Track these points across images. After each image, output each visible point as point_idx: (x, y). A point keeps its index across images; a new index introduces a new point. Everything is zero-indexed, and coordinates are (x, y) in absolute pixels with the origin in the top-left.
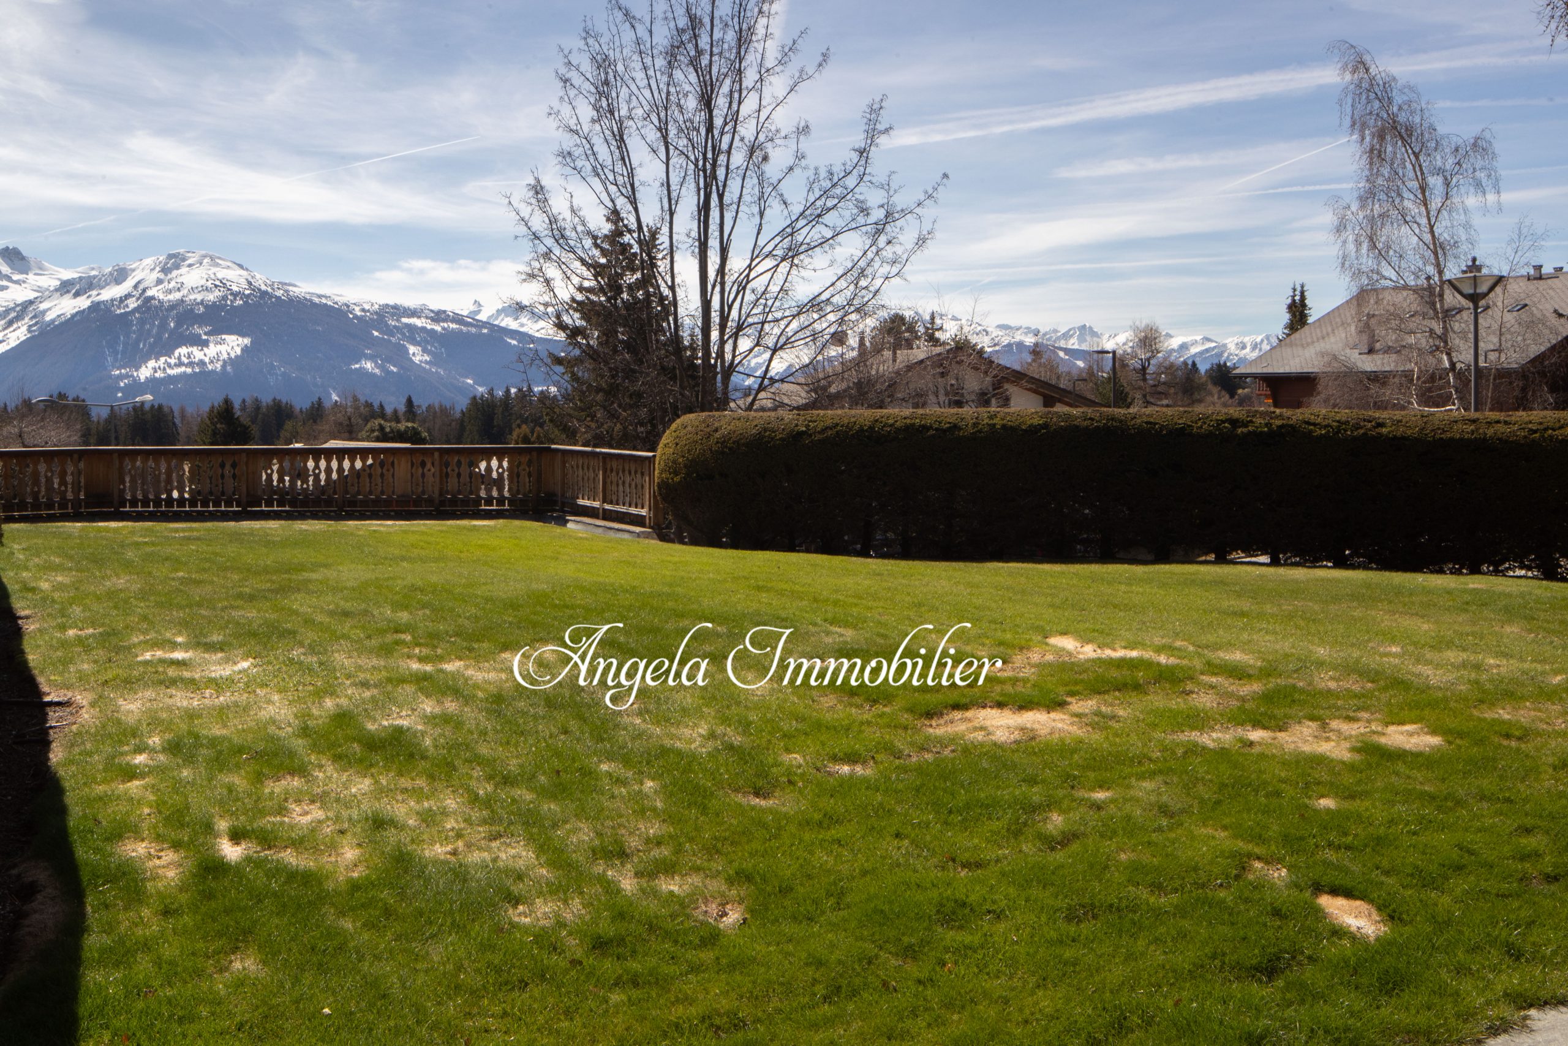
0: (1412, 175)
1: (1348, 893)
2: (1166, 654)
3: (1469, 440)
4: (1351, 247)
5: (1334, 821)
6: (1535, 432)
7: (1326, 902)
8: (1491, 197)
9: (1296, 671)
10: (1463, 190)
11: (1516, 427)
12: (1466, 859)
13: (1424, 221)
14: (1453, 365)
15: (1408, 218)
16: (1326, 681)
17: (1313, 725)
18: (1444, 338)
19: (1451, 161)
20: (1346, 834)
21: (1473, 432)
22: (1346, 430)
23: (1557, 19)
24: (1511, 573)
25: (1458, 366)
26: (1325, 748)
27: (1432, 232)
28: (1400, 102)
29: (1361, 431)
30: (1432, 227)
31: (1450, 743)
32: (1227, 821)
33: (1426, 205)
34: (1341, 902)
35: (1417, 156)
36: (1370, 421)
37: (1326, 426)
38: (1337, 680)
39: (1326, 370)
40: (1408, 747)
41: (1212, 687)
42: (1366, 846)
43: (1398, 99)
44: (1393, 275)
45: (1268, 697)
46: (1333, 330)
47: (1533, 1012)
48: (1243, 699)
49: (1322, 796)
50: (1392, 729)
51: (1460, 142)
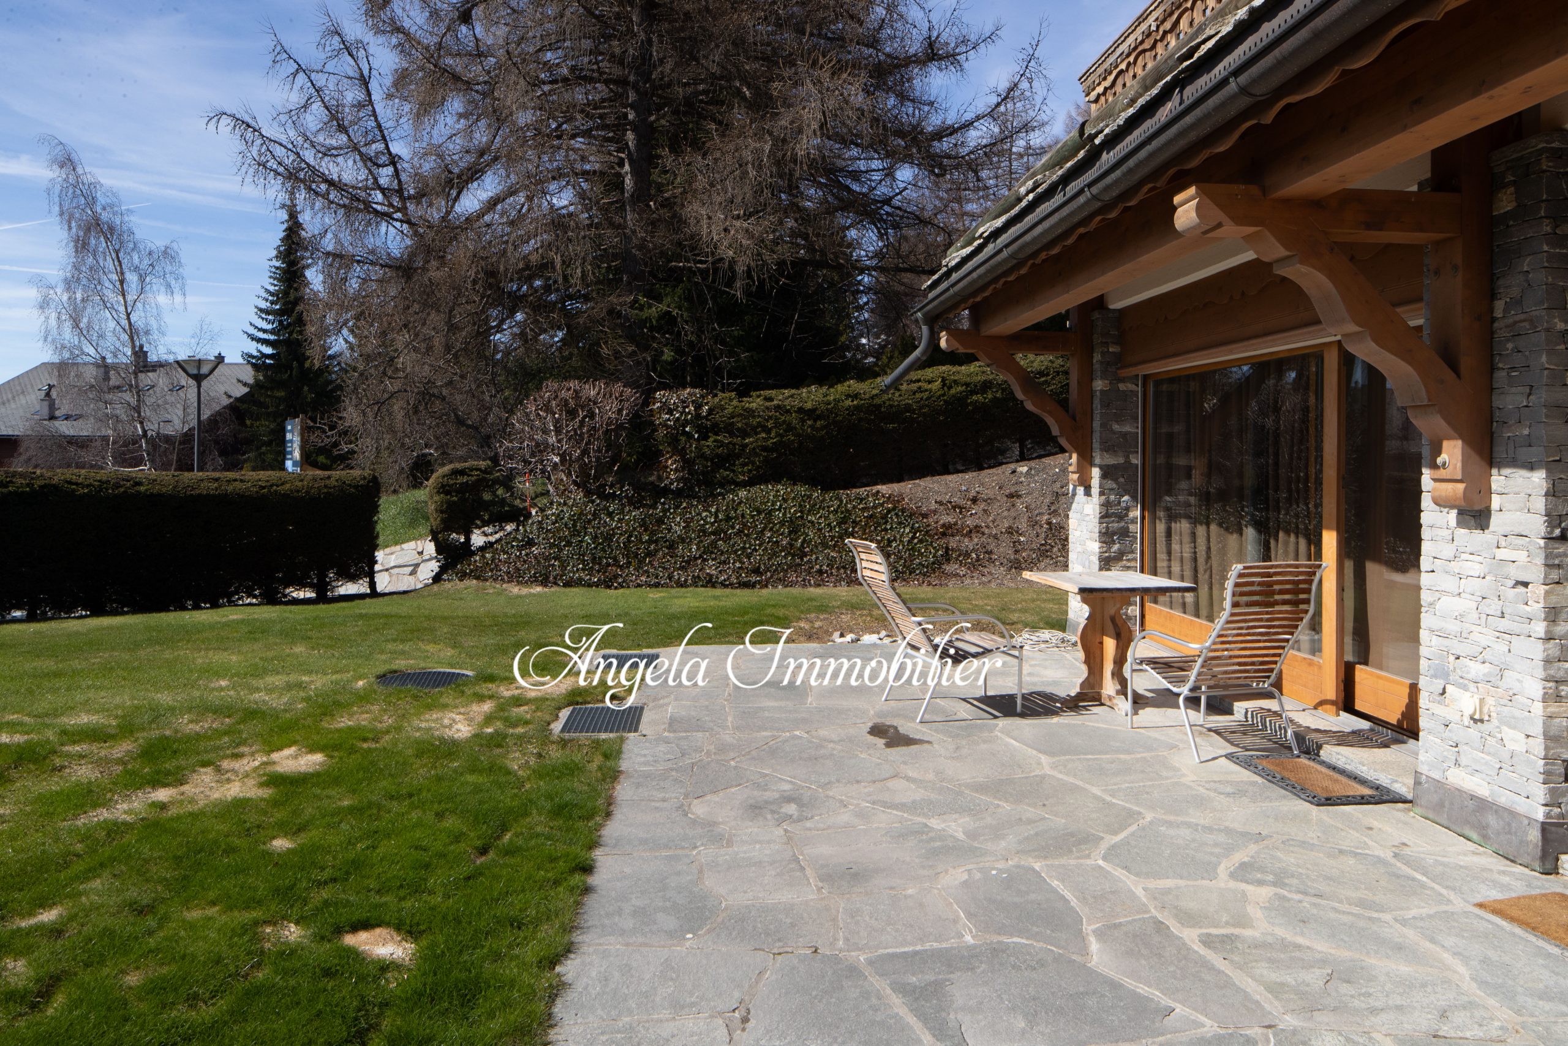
0: (111, 267)
1: (365, 925)
2: (7, 732)
3: (214, 496)
4: (53, 322)
5: (304, 859)
6: (264, 488)
7: (350, 940)
8: (178, 298)
9: (153, 721)
10: (155, 288)
11: (249, 484)
12: (425, 857)
13: (122, 309)
14: (145, 432)
15: (108, 305)
16: (187, 725)
17: (209, 770)
18: (137, 409)
19: (146, 262)
20: (323, 869)
21: (216, 489)
22: (107, 489)
23: (246, 166)
24: (241, 602)
25: (149, 433)
26: (234, 790)
27: (128, 318)
28: (103, 202)
29: (122, 490)
30: (128, 315)
31: (332, 757)
32: (212, 895)
33: (124, 295)
34: (363, 936)
35: (117, 252)
36: (128, 481)
37: (88, 486)
38: (197, 722)
39: (29, 433)
40: (303, 769)
41: (82, 756)
42: (348, 873)
43: (102, 200)
44: (92, 351)
45: (149, 753)
46: (14, 397)
47: (558, 969)
48: (120, 761)
49: (274, 838)
50: (275, 756)
51: (153, 248)
